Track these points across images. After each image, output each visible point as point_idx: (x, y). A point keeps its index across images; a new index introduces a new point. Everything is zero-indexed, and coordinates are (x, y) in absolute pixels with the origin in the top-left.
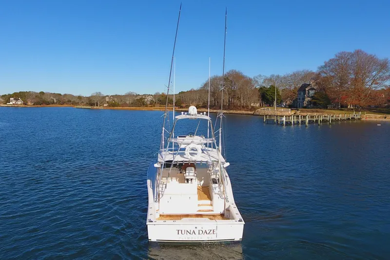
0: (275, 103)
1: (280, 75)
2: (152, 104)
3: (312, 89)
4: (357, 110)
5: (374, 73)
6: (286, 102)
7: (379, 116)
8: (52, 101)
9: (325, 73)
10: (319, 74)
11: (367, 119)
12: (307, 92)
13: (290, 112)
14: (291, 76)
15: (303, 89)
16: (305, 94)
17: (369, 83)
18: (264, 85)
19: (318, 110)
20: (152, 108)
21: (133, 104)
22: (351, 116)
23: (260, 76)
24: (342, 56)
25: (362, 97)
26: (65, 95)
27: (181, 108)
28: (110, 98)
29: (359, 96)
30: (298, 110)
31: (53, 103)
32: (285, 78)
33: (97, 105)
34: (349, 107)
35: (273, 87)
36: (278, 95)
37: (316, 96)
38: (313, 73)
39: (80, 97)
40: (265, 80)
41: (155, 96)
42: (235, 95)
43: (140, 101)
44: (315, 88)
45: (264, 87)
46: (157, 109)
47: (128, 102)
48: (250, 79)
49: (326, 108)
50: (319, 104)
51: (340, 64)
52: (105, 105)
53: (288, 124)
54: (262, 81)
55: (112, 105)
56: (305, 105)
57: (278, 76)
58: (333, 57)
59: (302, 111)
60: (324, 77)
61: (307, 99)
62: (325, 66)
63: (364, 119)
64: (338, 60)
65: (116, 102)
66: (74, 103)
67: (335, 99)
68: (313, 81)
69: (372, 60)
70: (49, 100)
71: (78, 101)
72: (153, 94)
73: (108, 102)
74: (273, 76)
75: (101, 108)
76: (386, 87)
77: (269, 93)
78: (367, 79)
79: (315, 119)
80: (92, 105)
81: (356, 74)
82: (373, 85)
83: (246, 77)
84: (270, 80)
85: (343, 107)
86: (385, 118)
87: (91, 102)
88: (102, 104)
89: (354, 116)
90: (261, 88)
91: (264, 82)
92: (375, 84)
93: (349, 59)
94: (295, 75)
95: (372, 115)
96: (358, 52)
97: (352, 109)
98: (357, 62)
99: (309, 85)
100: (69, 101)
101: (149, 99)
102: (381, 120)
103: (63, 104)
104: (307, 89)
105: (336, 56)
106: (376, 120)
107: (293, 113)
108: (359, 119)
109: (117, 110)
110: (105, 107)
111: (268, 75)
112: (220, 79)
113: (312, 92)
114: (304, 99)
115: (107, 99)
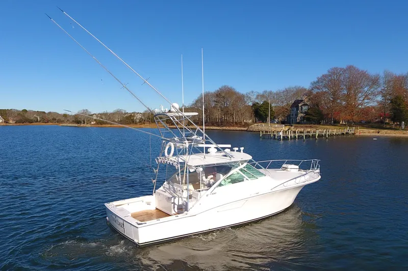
0: (269, 119)
1: (273, 91)
2: (142, 121)
3: (305, 105)
4: (350, 126)
5: (366, 89)
6: (278, 119)
7: (373, 130)
8: (35, 119)
9: (318, 89)
10: (313, 89)
11: (361, 134)
12: (300, 108)
13: (284, 128)
14: (284, 92)
15: (296, 104)
16: (297, 110)
17: (362, 99)
18: (257, 101)
19: (313, 125)
20: (143, 126)
21: (121, 122)
22: (345, 131)
23: (252, 92)
24: (334, 72)
25: (354, 112)
26: (50, 113)
27: (172, 125)
28: (97, 117)
29: (352, 112)
30: (292, 126)
31: (37, 121)
32: (277, 94)
33: (84, 123)
34: (341, 123)
35: (266, 103)
36: (271, 111)
37: (309, 111)
38: (305, 89)
39: (65, 116)
40: (258, 96)
41: (144, 114)
42: (228, 112)
43: (129, 119)
44: (308, 103)
45: (257, 103)
46: (147, 126)
47: (116, 120)
48: (243, 96)
49: (319, 123)
50: (313, 120)
51: (332, 80)
52: (92, 123)
53: (285, 138)
54: (255, 97)
55: (99, 123)
56: (298, 121)
57: (271, 93)
58: (326, 72)
59: (296, 127)
60: (317, 93)
61: (300, 115)
62: (318, 82)
63: (357, 134)
64: (330, 76)
65: (103, 120)
66: (59, 121)
67: (328, 114)
68: (306, 97)
69: (363, 75)
70: (32, 118)
71: (63, 119)
72: (142, 112)
73: (95, 120)
74: (265, 92)
75: (89, 125)
76: (378, 102)
77: (262, 109)
78: (360, 94)
79: (311, 134)
80: (79, 122)
81: (349, 89)
82: (366, 101)
83: (238, 93)
84: (263, 96)
85: (336, 123)
86: (378, 133)
87: (77, 120)
88: (89, 121)
89: (348, 131)
90: (254, 105)
91: (257, 98)
92: (367, 99)
93: (341, 74)
94: (287, 91)
95: (366, 130)
96: (350, 68)
97: (345, 125)
98: (349, 78)
99: (302, 101)
100: (54, 119)
101: (139, 116)
102: (374, 134)
103: (48, 122)
104: (300, 105)
105: (329, 72)
106: (369, 134)
107: (287, 129)
108: (353, 134)
109: (105, 127)
110: (93, 125)
111: (261, 92)
112: (212, 95)
113: (305, 108)
114: (297, 115)
115: (95, 118)
